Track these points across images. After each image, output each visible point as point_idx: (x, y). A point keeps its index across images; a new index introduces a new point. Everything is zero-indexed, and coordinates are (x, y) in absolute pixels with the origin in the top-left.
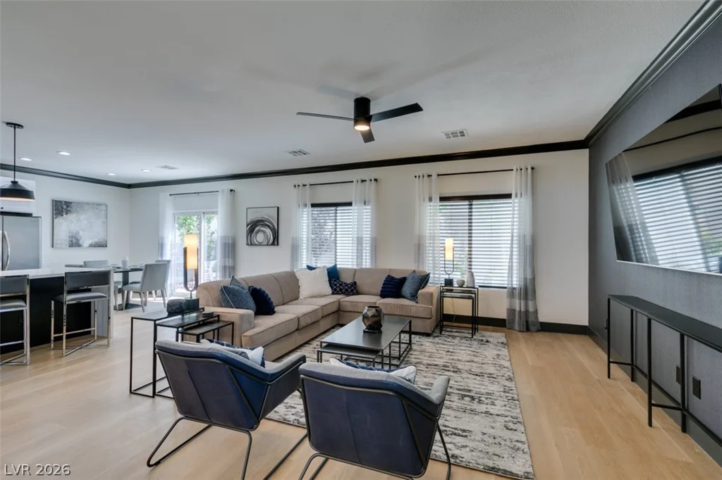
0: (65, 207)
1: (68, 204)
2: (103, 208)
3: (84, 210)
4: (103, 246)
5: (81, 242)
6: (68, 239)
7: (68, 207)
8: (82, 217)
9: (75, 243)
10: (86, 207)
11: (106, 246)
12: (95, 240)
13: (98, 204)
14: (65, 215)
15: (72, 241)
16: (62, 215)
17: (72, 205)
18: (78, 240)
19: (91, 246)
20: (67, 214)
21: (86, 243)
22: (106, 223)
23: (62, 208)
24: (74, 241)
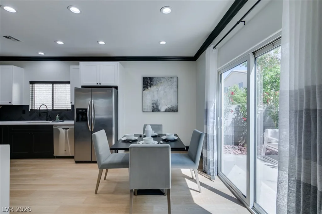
0: (149, 81)
1: (151, 79)
2: (175, 79)
3: (161, 83)
4: (175, 111)
5: (159, 108)
6: (151, 105)
7: (151, 81)
8: (160, 88)
9: (155, 109)
10: (163, 80)
11: (177, 111)
12: (170, 106)
13: (171, 78)
14: (149, 88)
15: (154, 107)
16: (148, 88)
17: (154, 79)
18: (157, 106)
19: (166, 111)
20: (150, 87)
21: (163, 108)
22: (177, 92)
23: (148, 82)
24: (155, 107)
